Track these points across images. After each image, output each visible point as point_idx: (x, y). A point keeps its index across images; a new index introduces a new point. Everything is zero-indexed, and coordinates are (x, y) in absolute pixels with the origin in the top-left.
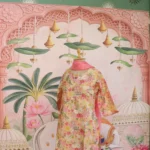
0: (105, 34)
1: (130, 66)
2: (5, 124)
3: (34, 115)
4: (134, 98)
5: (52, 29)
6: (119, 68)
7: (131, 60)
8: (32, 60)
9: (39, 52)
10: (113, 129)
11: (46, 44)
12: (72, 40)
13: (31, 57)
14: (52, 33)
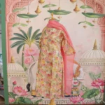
0: (75, 4)
1: (93, 25)
2: (12, 60)
3: (29, 55)
4: (95, 48)
5: (40, 2)
6: (85, 27)
7: (94, 21)
8: (28, 22)
9: (32, 16)
10: (79, 67)
11: (36, 12)
12: (53, 9)
13: (27, 19)
14: (40, 4)
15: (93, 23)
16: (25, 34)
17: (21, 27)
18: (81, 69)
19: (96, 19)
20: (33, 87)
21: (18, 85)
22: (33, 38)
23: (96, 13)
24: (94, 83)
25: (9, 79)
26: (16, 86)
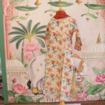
15: (96, 15)
16: (24, 28)
17: (19, 20)
18: (84, 64)
19: (100, 11)
20: (34, 84)
21: (18, 82)
22: (33, 32)
23: (99, 4)
24: (98, 78)
25: (8, 77)
26: (15, 84)
